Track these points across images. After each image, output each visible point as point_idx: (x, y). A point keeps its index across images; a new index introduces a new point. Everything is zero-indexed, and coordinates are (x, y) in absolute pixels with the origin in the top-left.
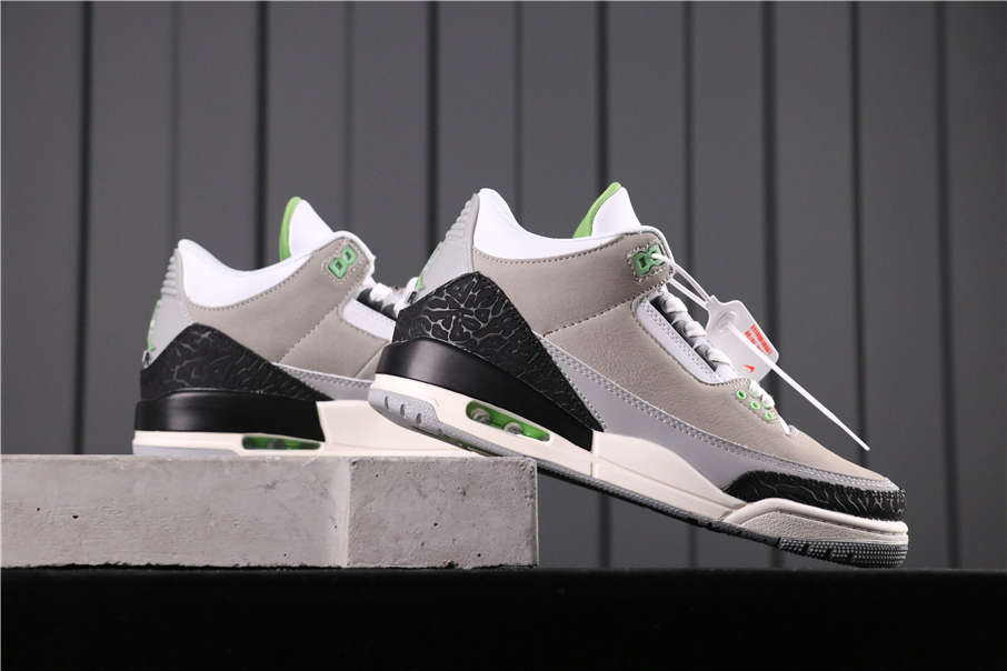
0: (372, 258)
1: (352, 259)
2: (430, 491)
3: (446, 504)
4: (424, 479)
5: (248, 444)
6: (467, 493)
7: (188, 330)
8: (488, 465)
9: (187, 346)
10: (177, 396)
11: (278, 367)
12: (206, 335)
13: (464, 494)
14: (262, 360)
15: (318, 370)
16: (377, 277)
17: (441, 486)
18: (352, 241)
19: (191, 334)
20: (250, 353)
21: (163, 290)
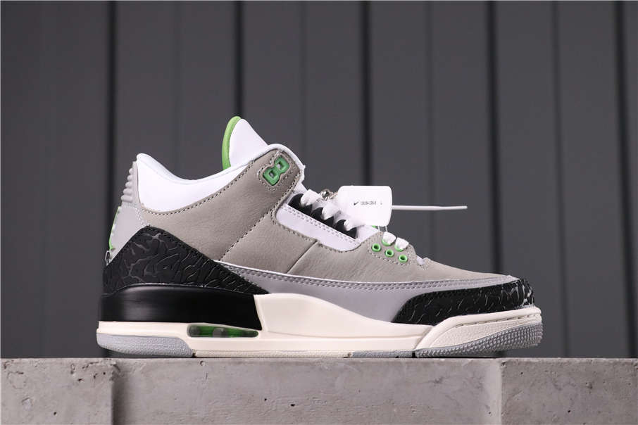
0: (302, 167)
1: (284, 168)
2: (564, 386)
3: (576, 395)
4: (558, 376)
5: (194, 333)
6: (593, 386)
7: (141, 231)
8: (610, 364)
9: (140, 246)
10: (131, 290)
11: (220, 264)
12: (157, 236)
13: (591, 388)
14: (204, 258)
15: (255, 267)
16: (307, 184)
17: (572, 382)
18: (283, 152)
19: (144, 235)
20: (194, 252)
21: (123, 198)
